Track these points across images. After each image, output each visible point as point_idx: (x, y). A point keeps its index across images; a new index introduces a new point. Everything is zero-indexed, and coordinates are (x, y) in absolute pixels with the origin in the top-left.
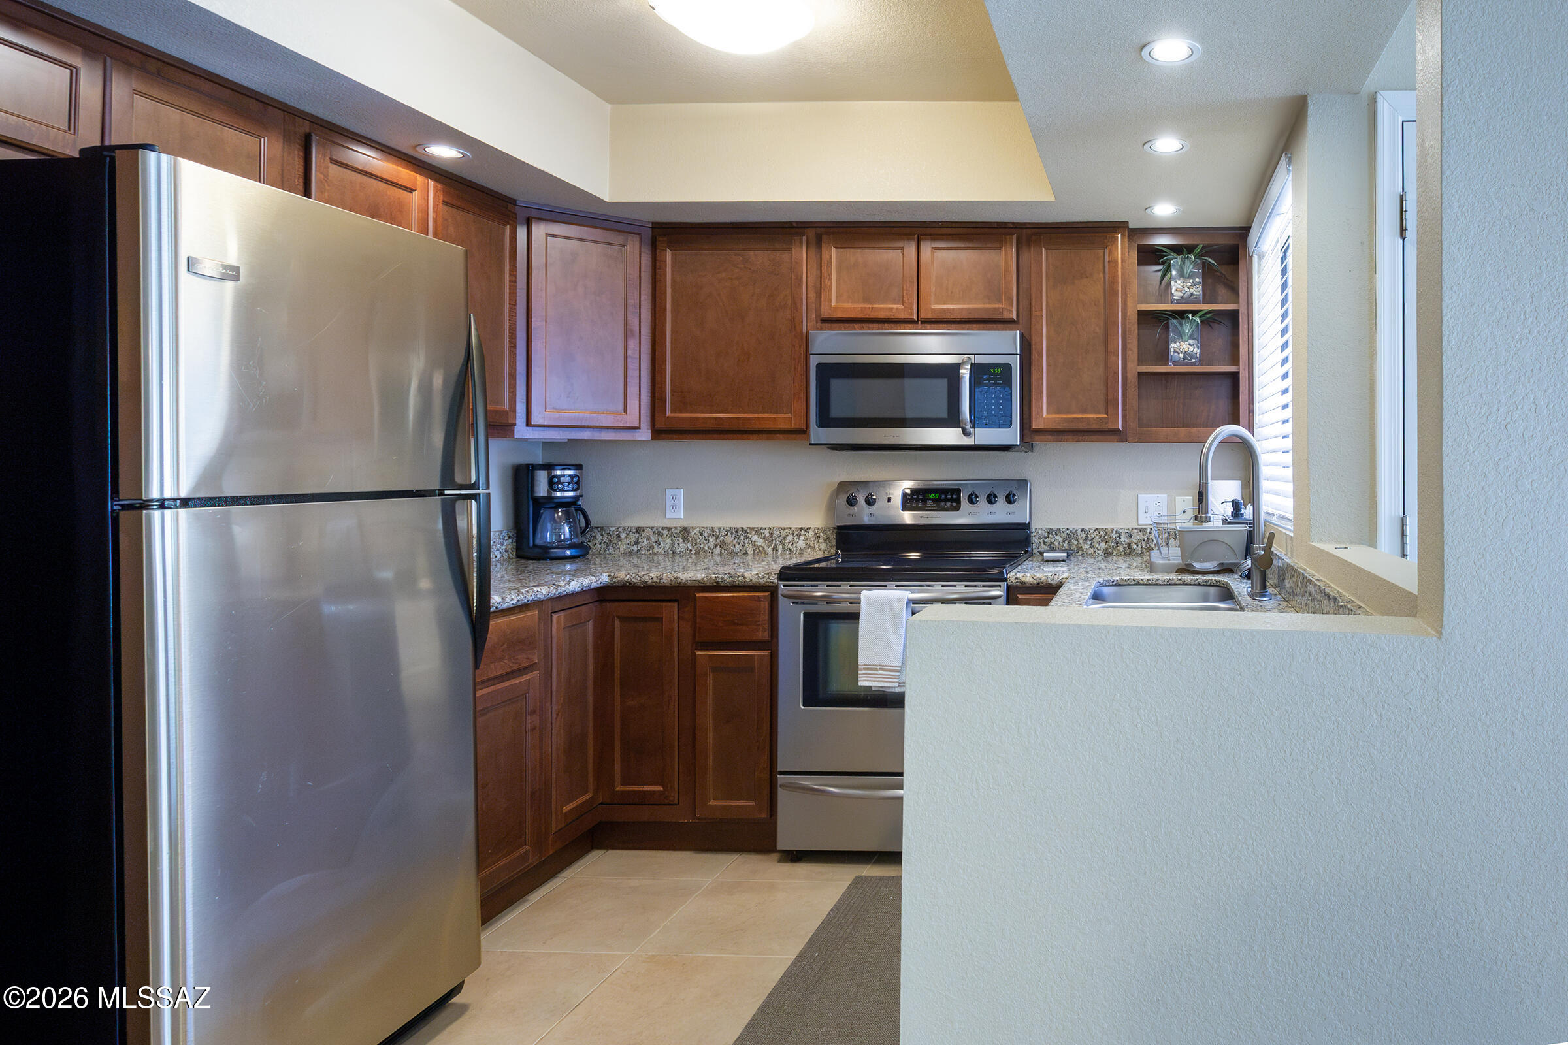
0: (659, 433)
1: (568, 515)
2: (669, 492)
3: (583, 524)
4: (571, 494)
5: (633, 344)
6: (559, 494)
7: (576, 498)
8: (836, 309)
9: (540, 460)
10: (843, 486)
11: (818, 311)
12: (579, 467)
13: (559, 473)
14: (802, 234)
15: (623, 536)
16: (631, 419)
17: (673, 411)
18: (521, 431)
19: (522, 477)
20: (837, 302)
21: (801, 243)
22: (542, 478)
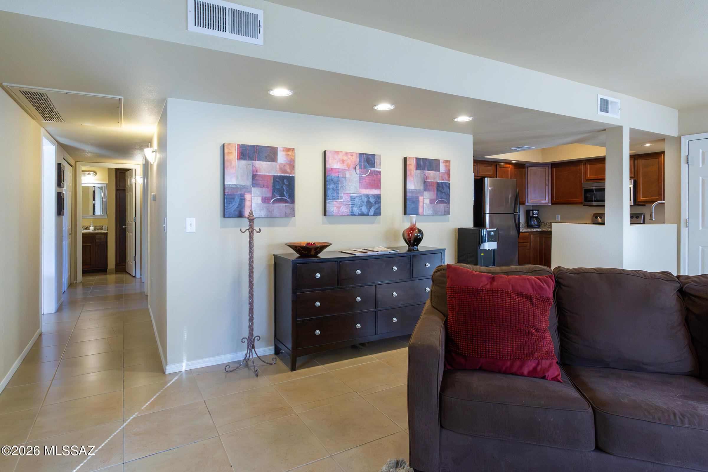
0: (553, 204)
1: (536, 219)
2: (557, 215)
3: (539, 221)
4: (537, 215)
5: (547, 187)
6: (534, 215)
7: (538, 216)
8: (589, 177)
9: (531, 209)
10: (594, 214)
11: (586, 179)
12: (538, 210)
13: (534, 211)
14: (581, 163)
15: (547, 224)
16: (547, 201)
17: (555, 199)
18: (527, 204)
19: (528, 212)
20: (590, 176)
21: (581, 165)
22: (531, 212)
